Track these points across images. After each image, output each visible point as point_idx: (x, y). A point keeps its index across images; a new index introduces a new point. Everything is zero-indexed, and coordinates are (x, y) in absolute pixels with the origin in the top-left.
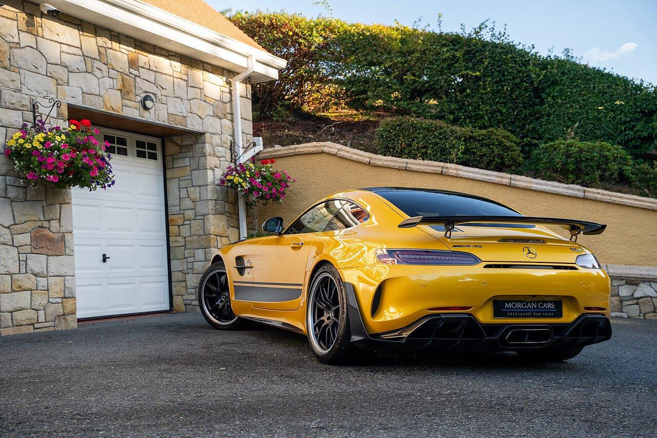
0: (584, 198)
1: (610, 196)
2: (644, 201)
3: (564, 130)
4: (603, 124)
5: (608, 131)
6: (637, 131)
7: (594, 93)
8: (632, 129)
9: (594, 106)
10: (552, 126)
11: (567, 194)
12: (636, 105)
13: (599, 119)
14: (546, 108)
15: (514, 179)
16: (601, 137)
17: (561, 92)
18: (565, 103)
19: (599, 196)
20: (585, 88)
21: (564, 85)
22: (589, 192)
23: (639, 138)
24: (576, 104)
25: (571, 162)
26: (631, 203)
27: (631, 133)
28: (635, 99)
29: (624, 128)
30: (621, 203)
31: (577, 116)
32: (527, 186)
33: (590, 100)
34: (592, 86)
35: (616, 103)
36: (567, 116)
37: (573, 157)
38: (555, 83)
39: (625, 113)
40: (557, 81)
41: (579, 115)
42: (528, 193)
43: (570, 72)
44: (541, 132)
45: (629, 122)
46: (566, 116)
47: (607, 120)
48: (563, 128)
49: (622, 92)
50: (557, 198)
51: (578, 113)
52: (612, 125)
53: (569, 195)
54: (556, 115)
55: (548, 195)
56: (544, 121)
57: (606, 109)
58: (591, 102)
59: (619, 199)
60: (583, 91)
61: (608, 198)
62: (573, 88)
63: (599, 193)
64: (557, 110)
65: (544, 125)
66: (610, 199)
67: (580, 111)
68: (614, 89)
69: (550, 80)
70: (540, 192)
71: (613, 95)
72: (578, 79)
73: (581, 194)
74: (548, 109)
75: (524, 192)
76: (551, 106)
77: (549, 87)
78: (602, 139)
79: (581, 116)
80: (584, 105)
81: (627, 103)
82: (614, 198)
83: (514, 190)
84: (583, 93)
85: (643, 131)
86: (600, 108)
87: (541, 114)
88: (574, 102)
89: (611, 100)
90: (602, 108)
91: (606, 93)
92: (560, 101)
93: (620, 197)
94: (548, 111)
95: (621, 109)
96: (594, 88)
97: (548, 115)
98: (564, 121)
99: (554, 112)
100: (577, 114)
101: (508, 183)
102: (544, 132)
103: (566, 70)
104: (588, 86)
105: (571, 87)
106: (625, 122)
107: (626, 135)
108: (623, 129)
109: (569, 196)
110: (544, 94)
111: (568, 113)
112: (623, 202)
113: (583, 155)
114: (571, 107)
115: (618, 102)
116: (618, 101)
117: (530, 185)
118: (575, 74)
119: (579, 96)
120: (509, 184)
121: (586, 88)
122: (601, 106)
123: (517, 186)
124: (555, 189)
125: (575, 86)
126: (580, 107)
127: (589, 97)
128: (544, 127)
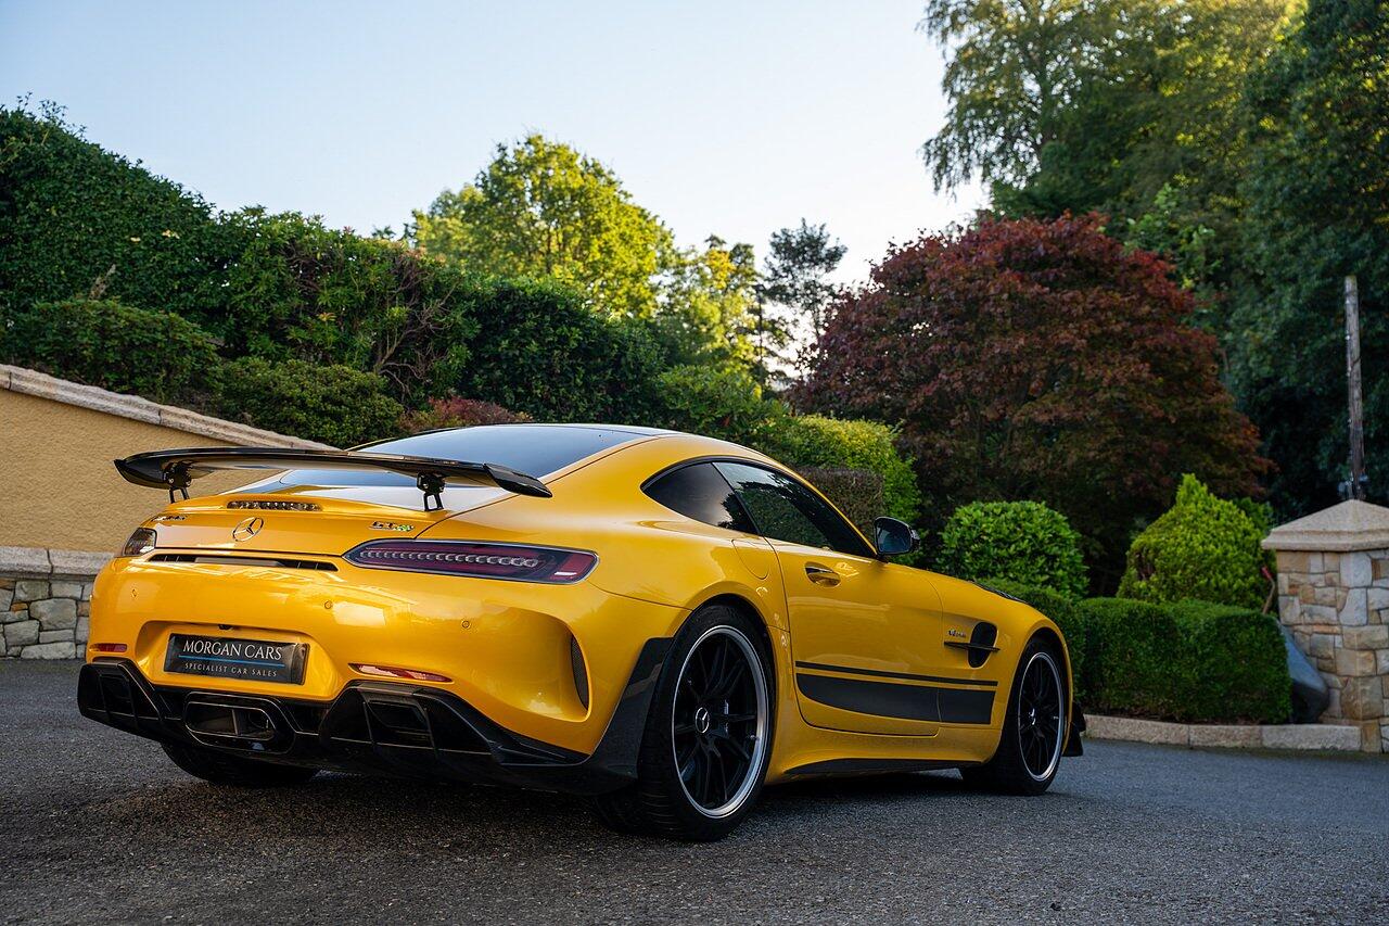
0: (161, 426)
1: (207, 423)
2: (264, 437)
3: (60, 276)
4: (141, 273)
5: (149, 288)
6: (201, 295)
7: (123, 207)
8: (190, 290)
9: (123, 234)
10: (36, 264)
11: (128, 415)
12: (199, 243)
13: (132, 263)
14: (22, 223)
15: (17, 376)
16: (136, 299)
17: (56, 192)
18: (65, 218)
19: (187, 423)
20: (106, 193)
21: (62, 180)
22: (168, 413)
23: (204, 310)
24: (86, 225)
25: (112, 347)
26: (245, 440)
27: (190, 296)
28: (200, 231)
29: (179, 286)
30: (227, 439)
31: (88, 250)
32: (47, 394)
33: (116, 220)
34: (119, 192)
35: (164, 234)
36: (68, 247)
37: (116, 338)
38: (42, 172)
39: (180, 256)
40: (46, 169)
41: (92, 248)
42: (47, 407)
43: (75, 156)
44: (10, 272)
45: (186, 275)
46: (66, 245)
47: (148, 265)
48: (59, 271)
49: (176, 214)
50: (106, 422)
51: (91, 243)
52: (157, 277)
53: (132, 416)
54: (46, 241)
55: (90, 415)
56: (18, 250)
57: (147, 244)
58: (117, 224)
59: (221, 431)
60: (101, 199)
61: (204, 427)
62: (81, 190)
63: (186, 417)
64: (46, 232)
65: (16, 258)
66: (208, 430)
67: (95, 240)
68: (160, 206)
69: (30, 165)
70: (72, 406)
71: (160, 217)
72: (92, 173)
73: (153, 417)
74: (28, 226)
75: (40, 404)
76: (35, 220)
77: (28, 177)
78: (137, 303)
79: (97, 252)
80: (103, 229)
81: (185, 237)
82: (214, 429)
83: (17, 400)
84: (102, 203)
85: (211, 296)
86: (133, 239)
87: (11, 233)
88: (82, 218)
89: (154, 228)
90: (139, 239)
91: (146, 211)
92: (54, 213)
93: (225, 427)
94: (27, 229)
95: (171, 247)
96: (124, 197)
97: (27, 239)
98: (61, 256)
99: (40, 234)
100: (89, 245)
101: (7, 382)
102: (17, 273)
103: (66, 150)
104: (112, 192)
105: (78, 187)
106: (180, 275)
107: (180, 300)
108: (176, 287)
109: (130, 419)
110: (17, 192)
111: (70, 241)
112: (231, 437)
113: (137, 336)
114: (78, 228)
115: (167, 233)
116: (169, 232)
117: (52, 391)
118: (84, 162)
119: (94, 210)
120: (8, 386)
121: (109, 196)
122: (135, 236)
123: (26, 391)
124: (105, 403)
125: (85, 186)
126: (96, 231)
127: (115, 214)
128: (17, 262)
